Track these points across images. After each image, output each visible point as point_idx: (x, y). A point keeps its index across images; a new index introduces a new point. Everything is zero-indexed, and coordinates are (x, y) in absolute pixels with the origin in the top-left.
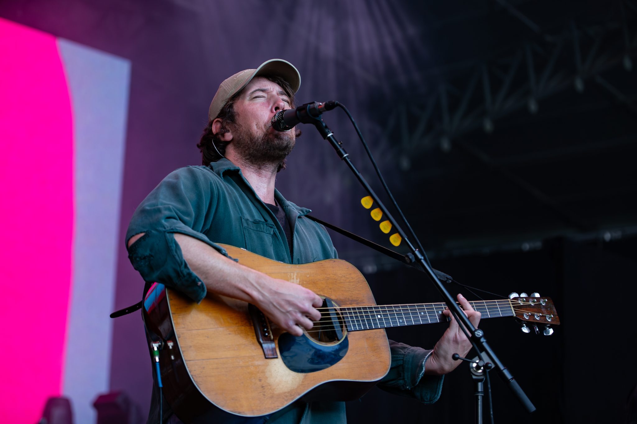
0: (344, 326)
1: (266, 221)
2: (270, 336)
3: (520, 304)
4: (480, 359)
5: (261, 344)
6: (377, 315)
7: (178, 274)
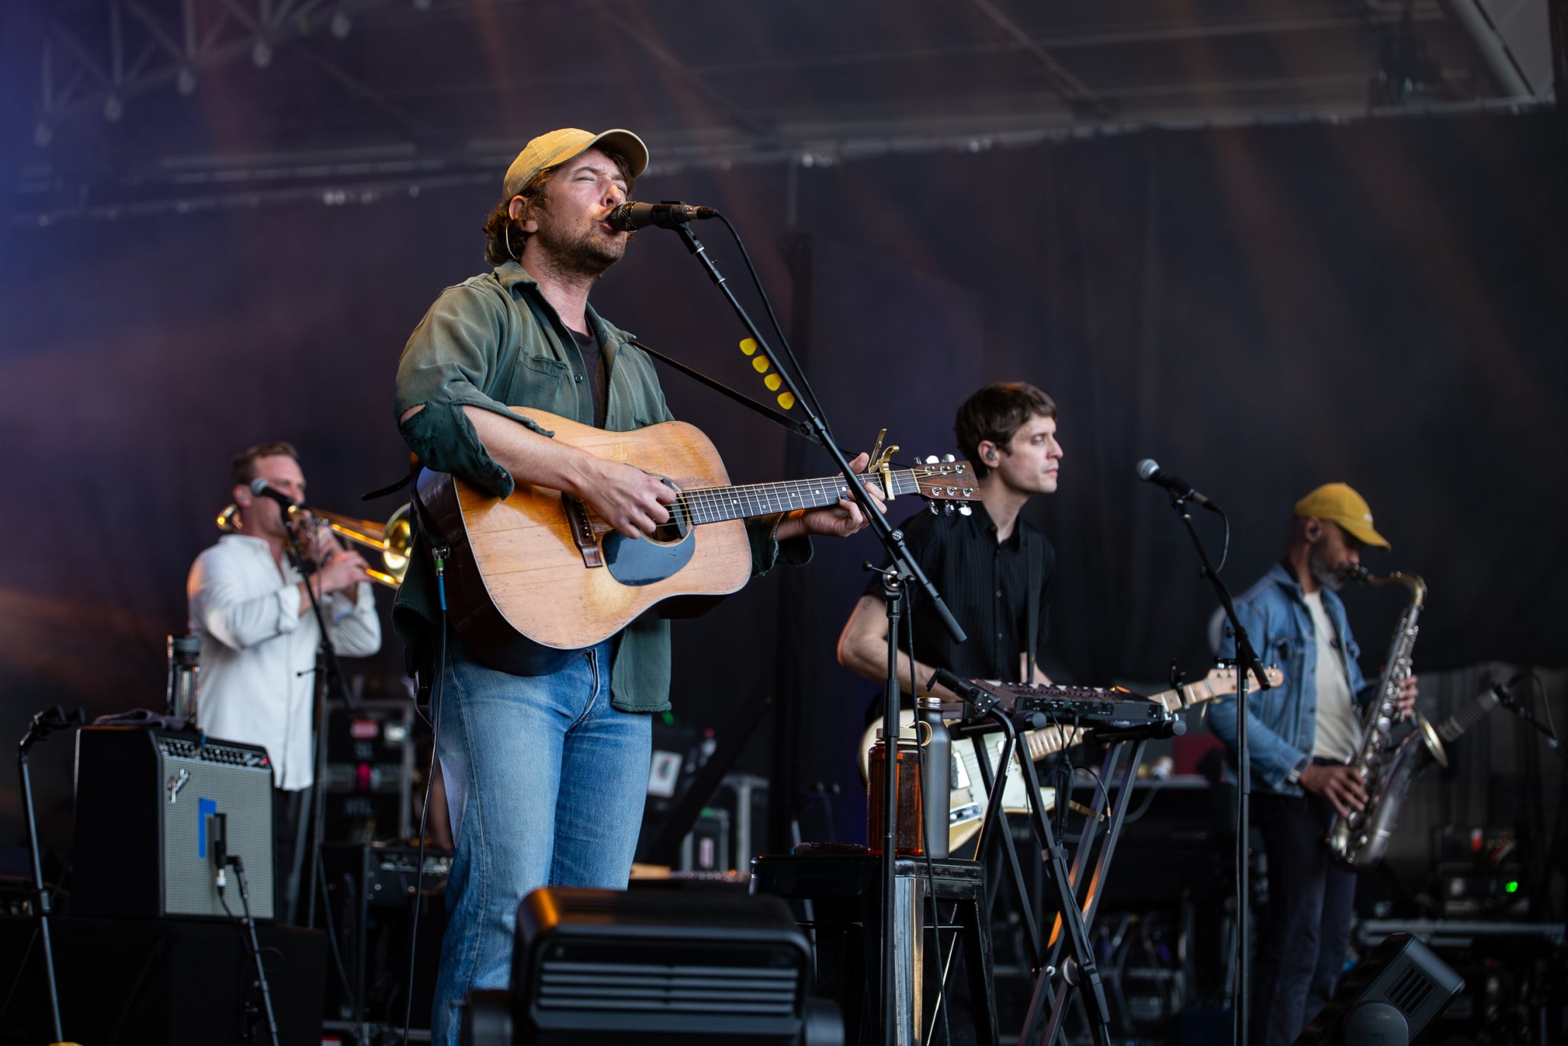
0: (688, 519)
1: (558, 358)
2: (592, 537)
3: (926, 474)
4: (897, 569)
5: (580, 548)
6: (732, 500)
7: (475, 463)
